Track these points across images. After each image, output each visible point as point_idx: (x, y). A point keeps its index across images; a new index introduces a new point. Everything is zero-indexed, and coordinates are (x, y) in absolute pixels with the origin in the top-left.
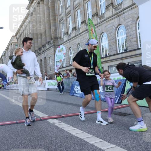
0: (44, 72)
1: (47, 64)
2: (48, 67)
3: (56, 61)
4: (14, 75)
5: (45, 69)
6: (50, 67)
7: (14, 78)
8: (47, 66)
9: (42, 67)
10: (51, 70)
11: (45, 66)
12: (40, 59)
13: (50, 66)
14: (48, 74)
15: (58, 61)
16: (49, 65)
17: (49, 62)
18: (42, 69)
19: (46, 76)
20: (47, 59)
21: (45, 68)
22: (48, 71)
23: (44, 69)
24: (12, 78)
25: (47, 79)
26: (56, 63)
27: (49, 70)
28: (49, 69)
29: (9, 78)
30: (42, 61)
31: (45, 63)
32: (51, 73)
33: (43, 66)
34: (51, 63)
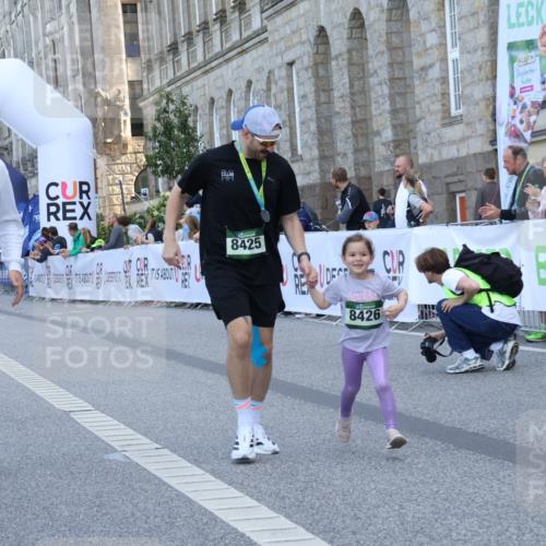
0: (388, 134)
1: (417, 63)
2: (420, 90)
3: (511, 46)
4: (102, 162)
5: (394, 112)
6: (445, 95)
7: (103, 192)
8: (417, 82)
9: (364, 92)
10: (449, 120)
11: (392, 80)
12: (350, 10)
13: (444, 80)
14: (422, 159)
15: (530, 45)
16: (435, 73)
17: (432, 39)
18: (366, 107)
19: (412, 182)
20: (413, 14)
21: (392, 97)
22: (421, 126)
23: (387, 107)
24: (83, 189)
25: (414, 218)
26: (512, 60)
27: (429, 123)
28: (437, 107)
29: (54, 191)
30: (362, 26)
31: (398, 51)
32: (450, 153)
33: (373, 81)
34: (453, 54)
